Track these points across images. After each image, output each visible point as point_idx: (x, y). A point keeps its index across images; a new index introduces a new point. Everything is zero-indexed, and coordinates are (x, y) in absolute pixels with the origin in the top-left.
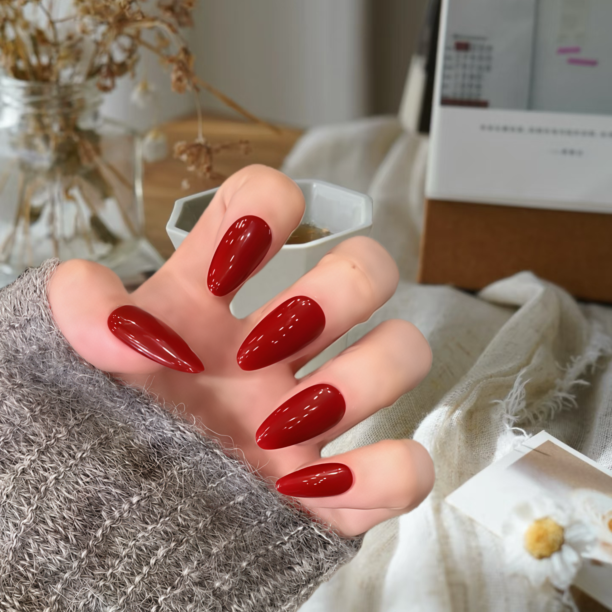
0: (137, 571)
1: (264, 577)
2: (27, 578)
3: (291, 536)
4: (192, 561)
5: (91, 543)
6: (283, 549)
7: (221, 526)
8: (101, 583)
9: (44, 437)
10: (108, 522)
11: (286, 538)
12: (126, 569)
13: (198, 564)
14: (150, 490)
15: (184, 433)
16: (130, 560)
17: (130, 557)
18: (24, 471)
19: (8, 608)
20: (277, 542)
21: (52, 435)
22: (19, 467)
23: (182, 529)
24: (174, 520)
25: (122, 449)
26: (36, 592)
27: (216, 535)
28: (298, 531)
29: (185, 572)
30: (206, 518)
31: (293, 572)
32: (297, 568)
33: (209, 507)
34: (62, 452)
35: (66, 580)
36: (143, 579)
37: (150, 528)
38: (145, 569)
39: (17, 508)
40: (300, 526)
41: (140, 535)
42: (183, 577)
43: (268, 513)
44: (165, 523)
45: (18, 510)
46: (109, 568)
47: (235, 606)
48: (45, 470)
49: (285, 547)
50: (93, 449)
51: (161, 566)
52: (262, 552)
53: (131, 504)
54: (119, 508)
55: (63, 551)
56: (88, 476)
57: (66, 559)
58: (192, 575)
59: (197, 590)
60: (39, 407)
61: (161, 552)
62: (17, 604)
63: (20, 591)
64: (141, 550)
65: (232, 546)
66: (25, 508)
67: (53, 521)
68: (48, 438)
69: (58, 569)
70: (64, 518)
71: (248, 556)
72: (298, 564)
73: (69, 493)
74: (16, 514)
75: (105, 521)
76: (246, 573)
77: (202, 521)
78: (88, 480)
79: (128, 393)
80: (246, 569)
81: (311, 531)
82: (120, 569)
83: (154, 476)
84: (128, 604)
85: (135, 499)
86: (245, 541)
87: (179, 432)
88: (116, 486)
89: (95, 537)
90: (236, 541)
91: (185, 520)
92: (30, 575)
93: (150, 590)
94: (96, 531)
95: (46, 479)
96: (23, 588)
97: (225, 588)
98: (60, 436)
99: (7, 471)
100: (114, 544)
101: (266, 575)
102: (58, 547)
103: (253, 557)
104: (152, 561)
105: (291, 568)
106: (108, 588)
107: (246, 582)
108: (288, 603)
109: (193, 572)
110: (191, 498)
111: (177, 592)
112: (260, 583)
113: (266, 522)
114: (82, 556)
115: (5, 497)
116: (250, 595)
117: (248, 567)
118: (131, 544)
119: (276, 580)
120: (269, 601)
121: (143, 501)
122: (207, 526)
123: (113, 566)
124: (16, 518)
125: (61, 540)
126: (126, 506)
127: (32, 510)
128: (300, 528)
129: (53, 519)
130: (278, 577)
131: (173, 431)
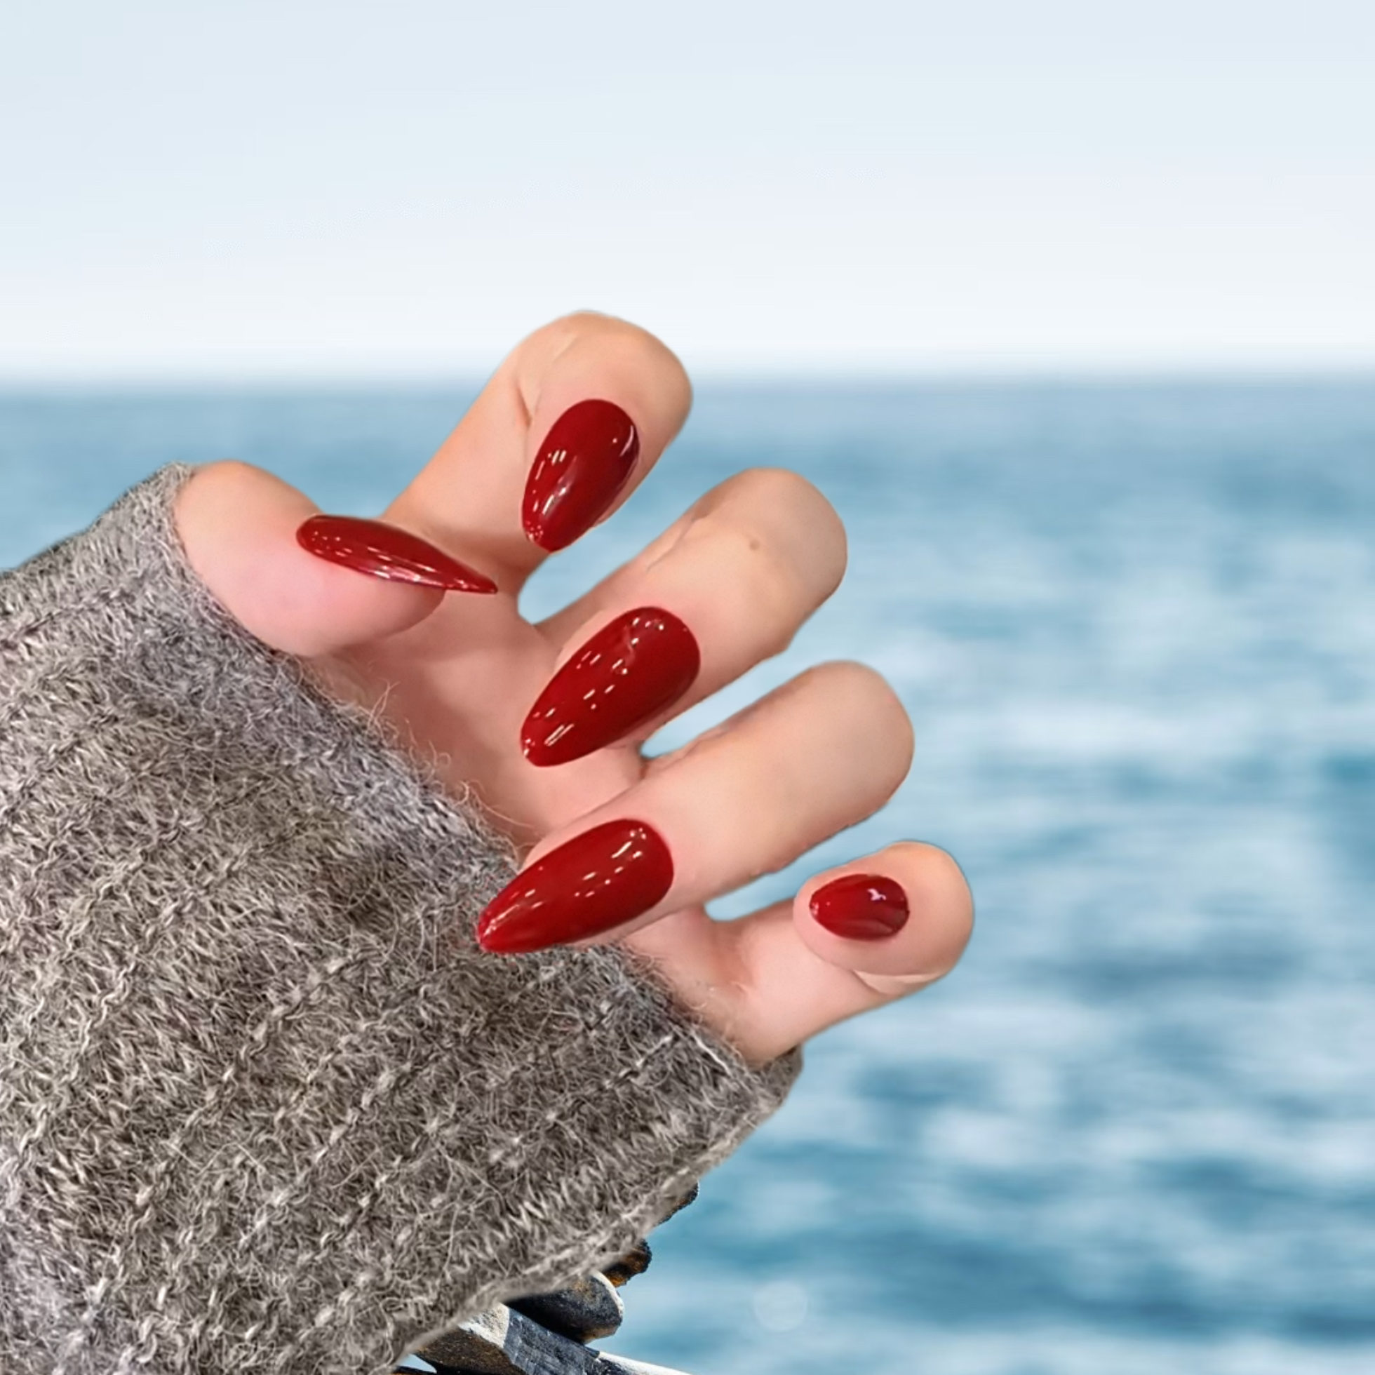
0: (333, 1117)
1: (591, 1145)
2: (106, 1121)
3: (650, 1057)
4: (445, 1104)
5: (242, 1053)
6: (632, 1088)
7: (507, 1035)
8: (262, 1137)
9: (155, 826)
10: (278, 1011)
11: (639, 1063)
12: (312, 1113)
13: (459, 1109)
14: (366, 948)
15: (446, 816)
16: (319, 1095)
17: (321, 1087)
18: (111, 894)
19: (63, 1181)
20: (619, 1071)
21: (173, 821)
22: (102, 885)
23: (427, 1033)
24: (412, 1015)
25: (311, 862)
26: (125, 1151)
27: (497, 1050)
28: (664, 1046)
29: (432, 1126)
30: (477, 1015)
31: (650, 1139)
32: (658, 1128)
33: (485, 993)
34: (191, 857)
35: (191, 1127)
36: (345, 1136)
37: (363, 1025)
38: (351, 1116)
39: (94, 969)
40: (666, 1034)
41: (343, 1040)
42: (426, 1135)
43: (604, 1007)
44: (391, 1020)
45: (98, 974)
46: (278, 1106)
47: (527, 1204)
48: (154, 893)
49: (638, 1082)
50: (252, 856)
51: (383, 1112)
52: (590, 1090)
53: (326, 975)
54: (300, 981)
55: (187, 1063)
56: (239, 911)
57: (192, 1081)
58: (447, 1132)
59: (456, 1165)
60: (148, 764)
61: (385, 1079)
62: (82, 1175)
63: (90, 1146)
64: (344, 1075)
65: (526, 1075)
66: (111, 971)
67: (168, 1000)
68: (164, 826)
69: (174, 1103)
70: (190, 996)
71: (560, 1098)
72: (660, 1118)
73: (200, 943)
74: (93, 980)
75: (272, 1006)
76: (555, 1132)
77: (468, 1021)
78: (239, 917)
79: (338, 725)
80: (556, 1125)
81: (690, 1043)
82: (300, 1112)
83: (374, 922)
84: (314, 1185)
85: (333, 966)
86: (556, 1067)
87: (435, 815)
88: (297, 935)
89: (252, 1039)
90: (536, 1064)
91: (434, 1015)
92: (113, 1114)
93: (360, 1159)
94: (254, 1027)
95: (155, 912)
96: (97, 1141)
97: (513, 1164)
98: (186, 823)
99: (77, 891)
100: (288, 1058)
101: (595, 1141)
102: (177, 1056)
103: (570, 1103)
104: (366, 1100)
105: (645, 1129)
106: (275, 1148)
107: (554, 1154)
108: (634, 1205)
109: (446, 1126)
110: (449, 970)
111: (416, 1165)
112: (583, 1157)
113: (598, 1025)
114: (225, 1078)
115: (71, 945)
116: (558, 1184)
117: (561, 1123)
118: (325, 1058)
119: (613, 1152)
120: (596, 1198)
121: (349, 970)
122: (478, 1031)
123: (286, 1104)
124: (90, 989)
125: (182, 1041)
126: (314, 978)
127: (125, 975)
128: (667, 1039)
129: (169, 996)
130: (619, 1147)
131: (422, 811)
